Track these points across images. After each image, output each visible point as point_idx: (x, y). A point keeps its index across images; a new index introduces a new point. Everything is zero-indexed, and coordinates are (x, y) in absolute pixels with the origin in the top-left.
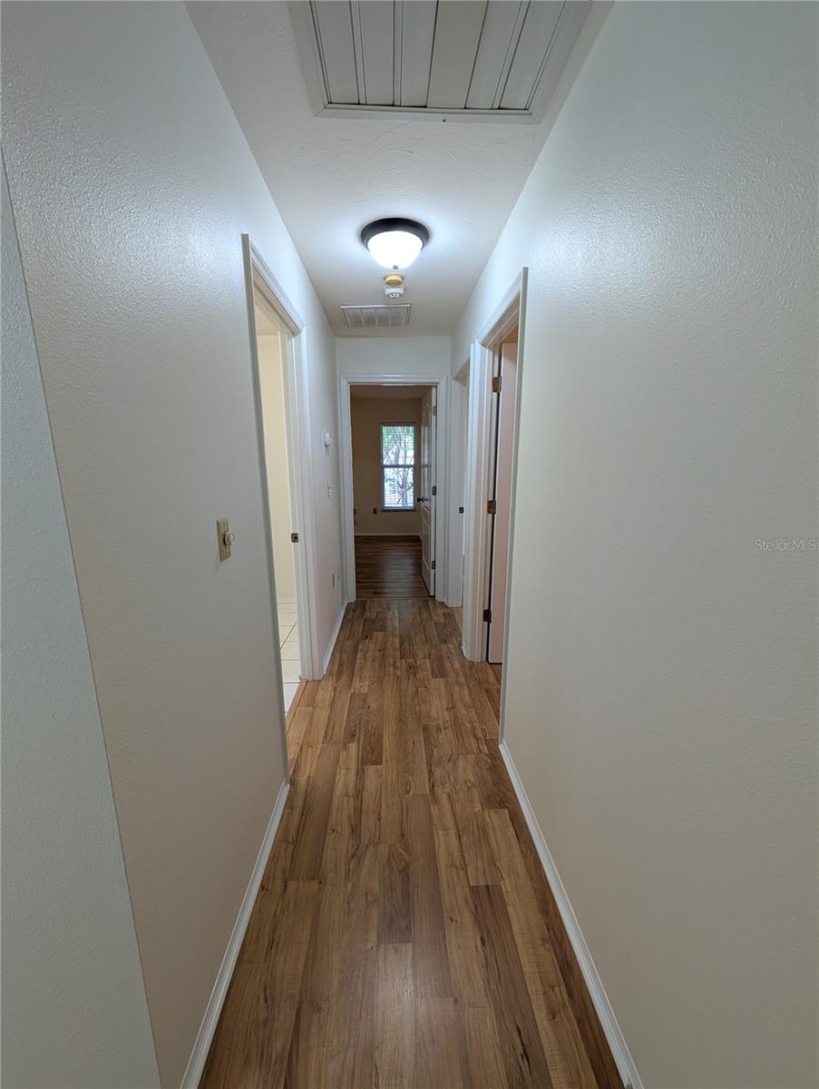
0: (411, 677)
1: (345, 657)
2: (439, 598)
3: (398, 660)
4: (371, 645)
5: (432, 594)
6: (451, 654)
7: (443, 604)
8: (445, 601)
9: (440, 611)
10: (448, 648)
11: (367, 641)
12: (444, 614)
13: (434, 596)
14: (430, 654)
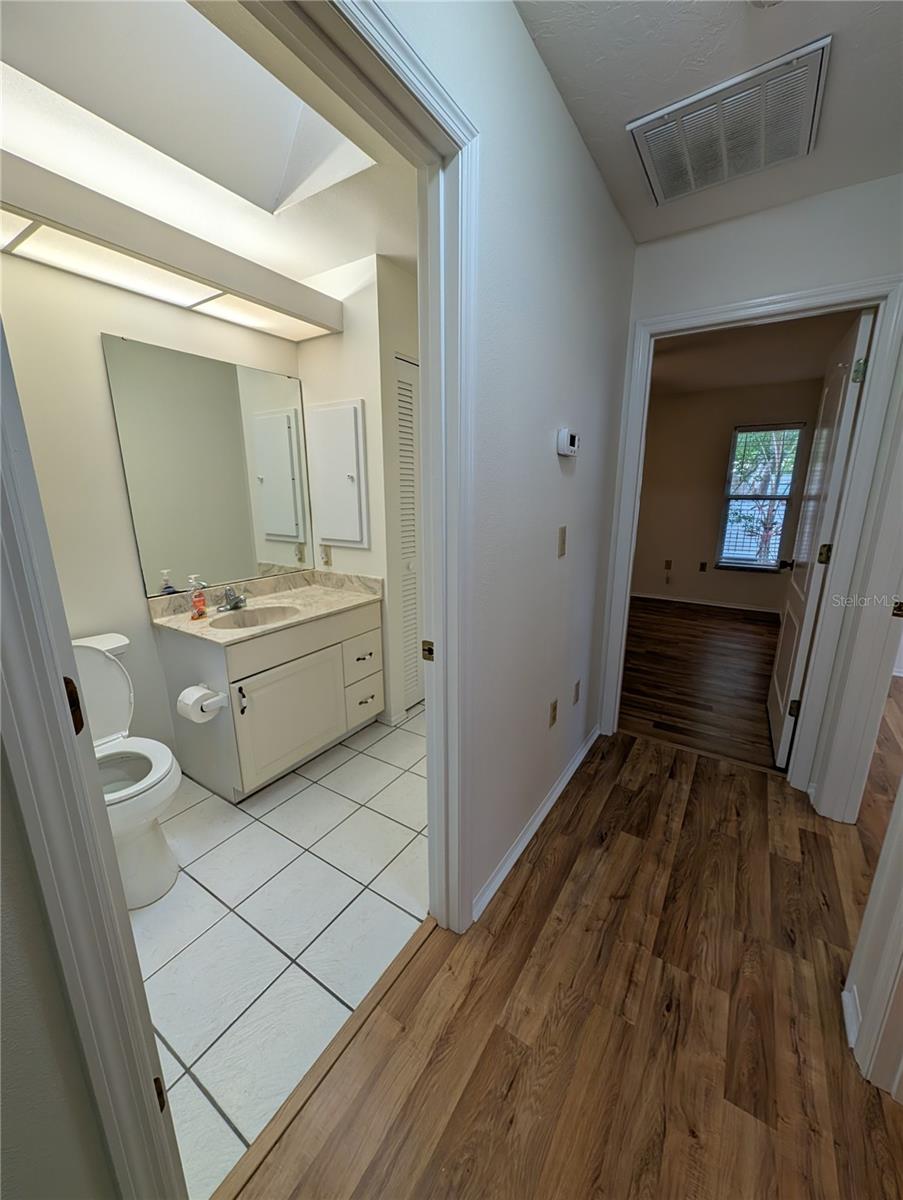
0: (663, 1048)
1: (535, 885)
2: (796, 779)
3: (647, 952)
4: (601, 869)
5: (781, 762)
6: (803, 1006)
7: (803, 798)
8: (811, 791)
9: (794, 822)
10: (798, 976)
11: (599, 852)
12: (803, 833)
13: (785, 770)
14: (736, 974)
